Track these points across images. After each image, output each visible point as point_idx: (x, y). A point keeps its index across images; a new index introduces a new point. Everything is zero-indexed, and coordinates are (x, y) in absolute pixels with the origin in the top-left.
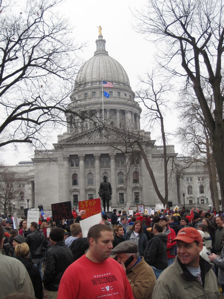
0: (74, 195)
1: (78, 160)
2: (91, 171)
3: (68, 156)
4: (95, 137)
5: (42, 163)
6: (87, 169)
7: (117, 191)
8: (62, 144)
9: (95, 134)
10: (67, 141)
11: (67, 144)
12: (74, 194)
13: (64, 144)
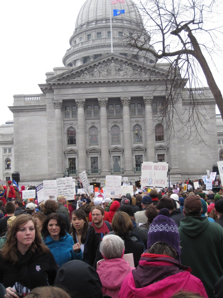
0: (69, 159)
1: (75, 107)
2: (94, 123)
3: (61, 101)
4: (100, 72)
5: (23, 113)
6: (88, 121)
7: (132, 153)
8: (52, 83)
9: (100, 69)
10: (59, 80)
11: (59, 84)
12: (70, 157)
13: (54, 84)
